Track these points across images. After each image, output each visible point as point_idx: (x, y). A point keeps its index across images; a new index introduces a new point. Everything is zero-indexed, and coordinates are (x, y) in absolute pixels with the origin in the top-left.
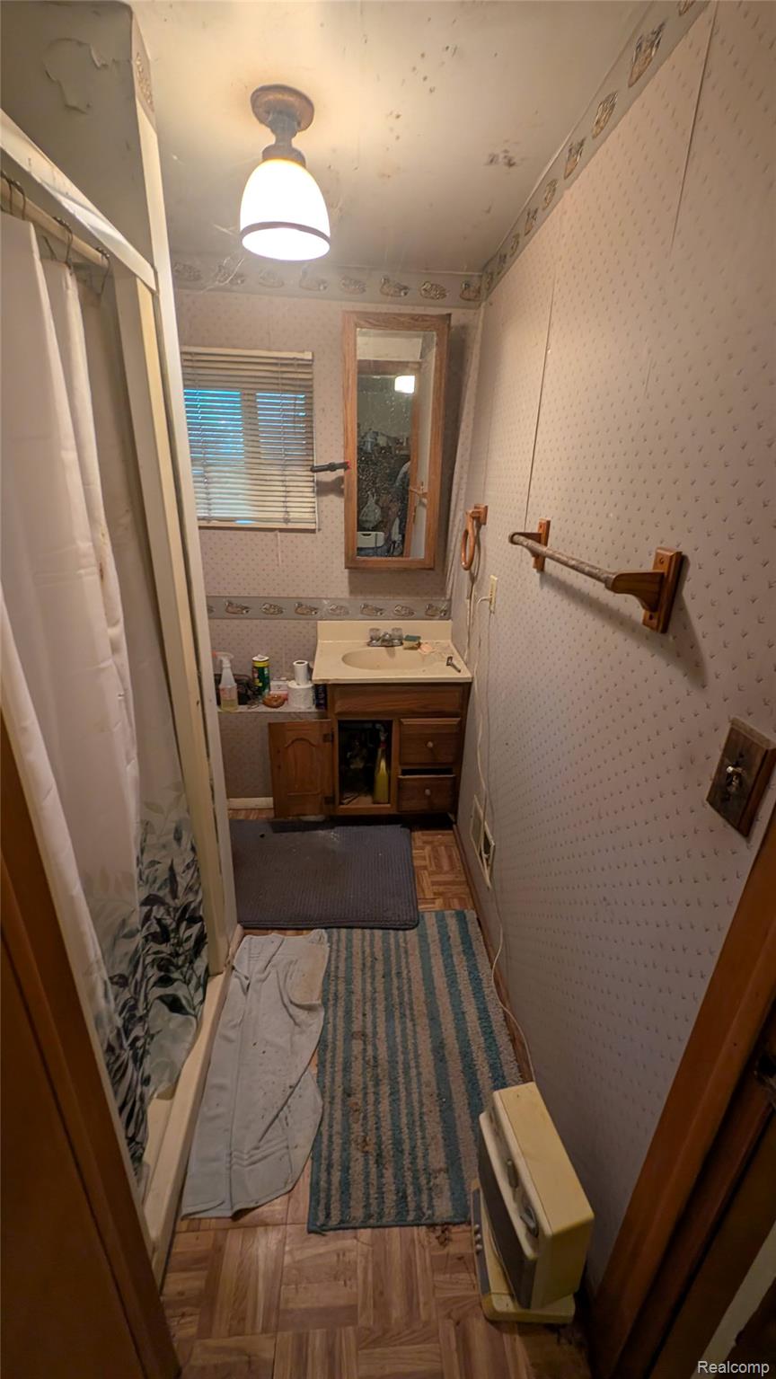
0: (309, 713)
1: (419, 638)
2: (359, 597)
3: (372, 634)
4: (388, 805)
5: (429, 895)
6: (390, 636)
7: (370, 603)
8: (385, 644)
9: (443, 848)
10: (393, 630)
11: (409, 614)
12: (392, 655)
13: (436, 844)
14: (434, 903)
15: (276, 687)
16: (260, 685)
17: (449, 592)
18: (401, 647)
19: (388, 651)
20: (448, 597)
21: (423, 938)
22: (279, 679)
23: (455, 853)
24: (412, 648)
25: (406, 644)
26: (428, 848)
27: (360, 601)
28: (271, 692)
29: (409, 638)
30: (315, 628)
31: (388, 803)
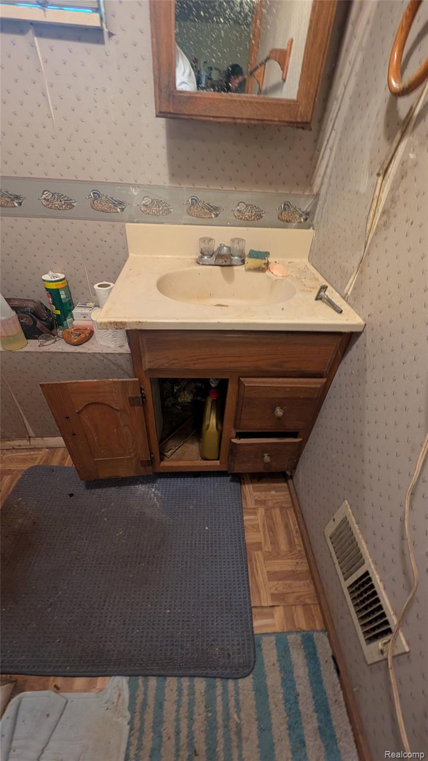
0: (120, 354)
1: (267, 254)
2: (184, 186)
3: (203, 245)
4: (218, 462)
5: (266, 601)
6: (229, 248)
7: (200, 196)
8: (220, 261)
9: (277, 511)
10: (233, 241)
11: (255, 218)
12: (230, 278)
13: (270, 504)
14: (272, 616)
15: (79, 317)
16: (59, 312)
17: (318, 180)
18: (242, 268)
19: (223, 273)
20: (315, 190)
21: (261, 691)
22: (84, 306)
23: (292, 520)
24: (259, 269)
25: (250, 262)
26: (261, 511)
27: (186, 191)
28: (75, 323)
29: (254, 255)
30: (123, 233)
31: (218, 459)
